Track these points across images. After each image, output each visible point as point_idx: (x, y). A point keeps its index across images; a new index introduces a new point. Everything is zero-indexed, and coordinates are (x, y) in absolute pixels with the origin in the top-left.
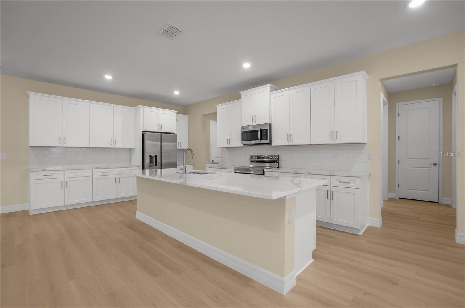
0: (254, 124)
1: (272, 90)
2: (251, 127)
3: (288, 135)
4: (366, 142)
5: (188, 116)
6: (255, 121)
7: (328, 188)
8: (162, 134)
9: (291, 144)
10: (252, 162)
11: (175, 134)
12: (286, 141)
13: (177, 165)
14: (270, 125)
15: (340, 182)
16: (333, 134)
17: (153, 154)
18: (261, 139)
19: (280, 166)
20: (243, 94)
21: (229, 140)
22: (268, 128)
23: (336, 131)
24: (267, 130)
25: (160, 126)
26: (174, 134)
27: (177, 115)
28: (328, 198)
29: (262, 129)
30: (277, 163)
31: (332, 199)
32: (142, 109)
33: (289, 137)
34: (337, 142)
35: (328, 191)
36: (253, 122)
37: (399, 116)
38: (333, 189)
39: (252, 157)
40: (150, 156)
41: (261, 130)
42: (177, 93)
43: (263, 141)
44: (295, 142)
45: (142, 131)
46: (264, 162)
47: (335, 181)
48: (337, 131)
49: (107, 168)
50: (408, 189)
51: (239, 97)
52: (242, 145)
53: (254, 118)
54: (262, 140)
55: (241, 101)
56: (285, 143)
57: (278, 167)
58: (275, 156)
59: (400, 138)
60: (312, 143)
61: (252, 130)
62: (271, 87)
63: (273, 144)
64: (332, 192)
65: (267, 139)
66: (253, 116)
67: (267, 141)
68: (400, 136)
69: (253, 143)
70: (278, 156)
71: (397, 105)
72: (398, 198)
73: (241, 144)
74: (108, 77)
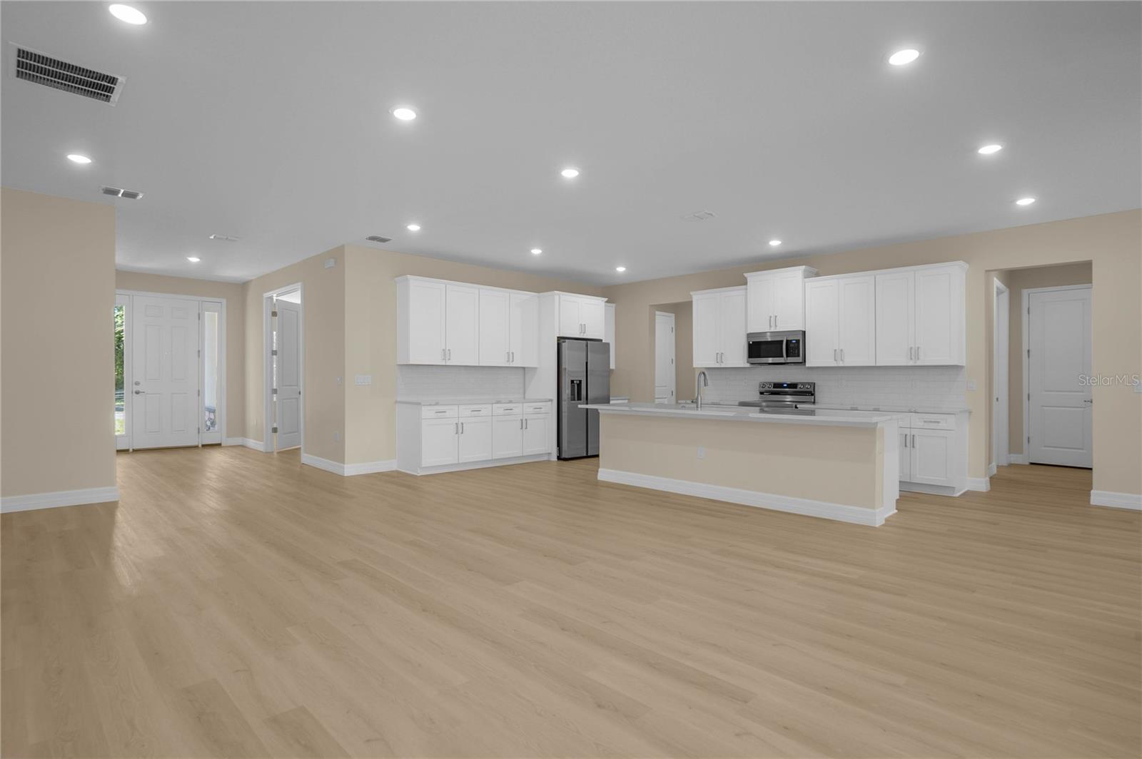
0: (773, 330)
1: (807, 275)
2: (768, 334)
3: (835, 350)
4: (962, 362)
5: (614, 305)
6: (776, 326)
7: (907, 431)
8: (589, 342)
9: (841, 364)
10: (762, 393)
11: (603, 341)
12: (833, 360)
13: (611, 398)
14: (804, 333)
15: (925, 422)
16: (913, 351)
17: (576, 378)
18: (787, 356)
19: (816, 401)
20: (752, 277)
21: (720, 356)
22: (800, 338)
23: (917, 346)
24: (798, 341)
25: (583, 327)
26: (601, 340)
27: (605, 306)
28: (906, 446)
29: (789, 339)
30: (812, 395)
31: (913, 447)
32: (557, 298)
33: (838, 354)
34: (919, 363)
35: (906, 435)
36: (770, 326)
37: (1029, 313)
38: (914, 432)
39: (763, 385)
40: (572, 382)
41: (787, 341)
42: (621, 269)
43: (790, 360)
44: (848, 362)
45: (558, 337)
46: (786, 393)
47: (917, 421)
48: (918, 348)
49: (511, 402)
50: (1045, 446)
51: (744, 282)
52: (748, 365)
53: (773, 320)
54: (789, 358)
55: (747, 289)
56: (831, 363)
57: (814, 403)
58: (809, 384)
59: (1031, 353)
60: (878, 365)
61: (769, 340)
62: (805, 271)
63: (808, 365)
64: (913, 436)
65: (799, 356)
66: (771, 317)
67: (800, 359)
68: (1031, 349)
69: (770, 362)
70: (814, 384)
71: (1025, 292)
72: (1027, 463)
73: (748, 362)
74: (536, 252)
